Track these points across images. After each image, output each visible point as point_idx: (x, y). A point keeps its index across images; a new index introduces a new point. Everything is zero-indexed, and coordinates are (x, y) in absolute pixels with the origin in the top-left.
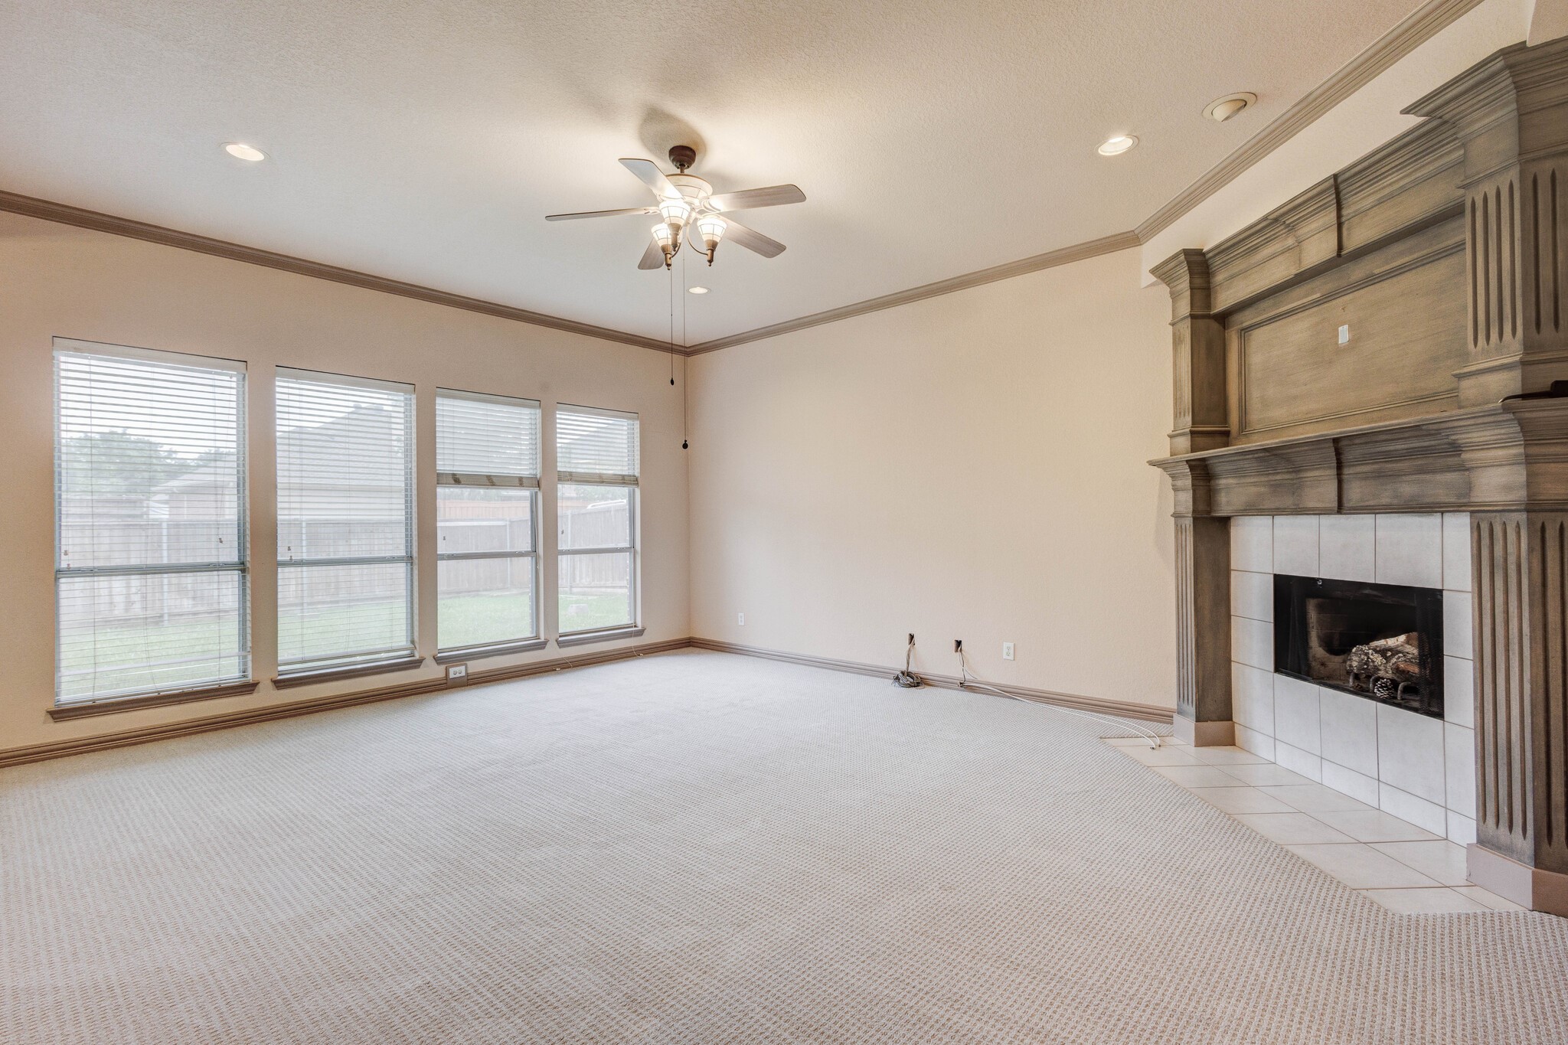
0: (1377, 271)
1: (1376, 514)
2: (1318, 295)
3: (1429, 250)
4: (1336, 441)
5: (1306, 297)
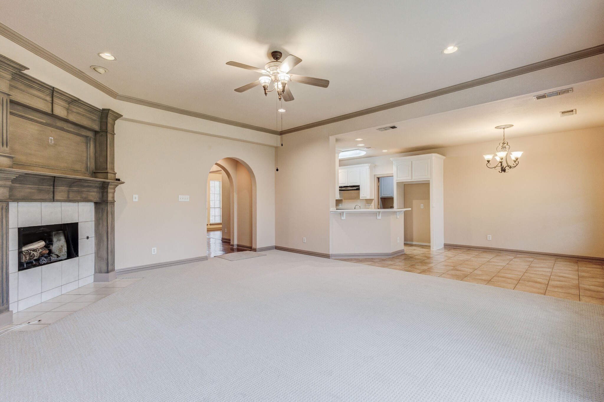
0: (65, 128)
1: (61, 202)
2: (45, 121)
3: (77, 132)
4: (55, 177)
5: (38, 118)
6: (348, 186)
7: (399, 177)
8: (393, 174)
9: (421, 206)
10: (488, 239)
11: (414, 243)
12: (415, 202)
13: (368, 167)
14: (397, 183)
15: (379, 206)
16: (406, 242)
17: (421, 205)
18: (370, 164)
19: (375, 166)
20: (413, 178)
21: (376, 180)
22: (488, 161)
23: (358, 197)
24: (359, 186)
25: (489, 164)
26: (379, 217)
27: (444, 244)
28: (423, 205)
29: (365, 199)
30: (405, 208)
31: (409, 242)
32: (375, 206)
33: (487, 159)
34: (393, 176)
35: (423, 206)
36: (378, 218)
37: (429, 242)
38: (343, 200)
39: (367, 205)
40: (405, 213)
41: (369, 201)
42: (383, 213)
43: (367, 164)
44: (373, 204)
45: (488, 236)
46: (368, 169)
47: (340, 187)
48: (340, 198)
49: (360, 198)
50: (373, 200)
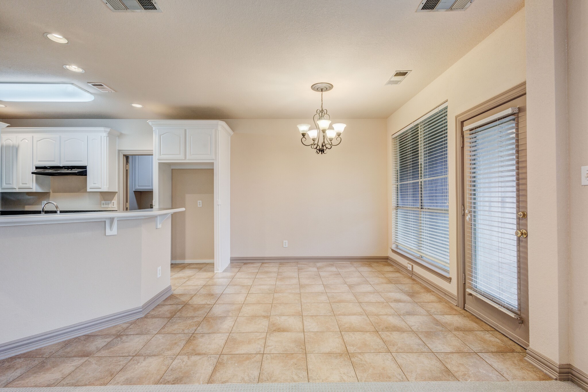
6: (61, 165)
7: (163, 155)
8: (152, 150)
9: (199, 204)
10: (284, 246)
11: (187, 261)
12: (189, 198)
13: (105, 134)
14: (160, 164)
15: (128, 204)
16: (174, 262)
17: (199, 201)
18: (108, 130)
19: (121, 135)
20: (187, 158)
21: (122, 160)
22: (304, 135)
23: (82, 189)
24: (85, 167)
25: (304, 139)
26: (112, 231)
27: (231, 257)
28: (201, 201)
29: (101, 192)
30: (172, 208)
31: (178, 261)
32: (119, 203)
33: (303, 131)
34: (152, 155)
35: (201, 203)
36: (108, 232)
37: (212, 257)
38: (51, 194)
39: (103, 202)
40: (173, 215)
41: (107, 196)
42: (121, 220)
43: (102, 129)
44: (115, 201)
45: (284, 243)
46: (105, 137)
47: (37, 168)
48: (39, 190)
49: (89, 190)
50: (116, 193)
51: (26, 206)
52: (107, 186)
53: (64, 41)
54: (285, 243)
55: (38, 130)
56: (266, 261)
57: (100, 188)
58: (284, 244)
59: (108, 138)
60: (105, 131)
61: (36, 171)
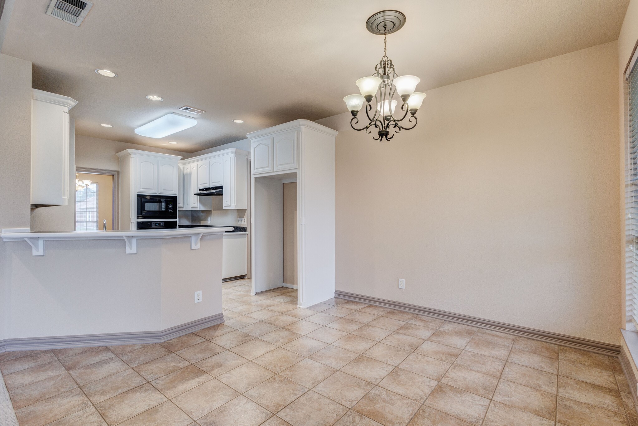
6: (210, 187)
7: (257, 169)
10: (400, 287)
13: (233, 155)
14: (255, 178)
18: (234, 150)
20: (275, 170)
23: (221, 207)
24: (222, 187)
26: (132, 249)
27: (336, 291)
36: (128, 250)
38: (212, 211)
39: (238, 219)
41: (240, 213)
42: (141, 239)
43: (230, 150)
44: (245, 218)
45: (399, 282)
46: (233, 158)
47: (200, 190)
48: (203, 208)
49: (224, 208)
50: (246, 210)
51: (201, 221)
52: (234, 204)
53: (113, 75)
54: (402, 282)
55: (199, 158)
56: (375, 304)
57: (230, 206)
58: (400, 284)
59: (235, 158)
60: (232, 152)
61: (199, 193)
